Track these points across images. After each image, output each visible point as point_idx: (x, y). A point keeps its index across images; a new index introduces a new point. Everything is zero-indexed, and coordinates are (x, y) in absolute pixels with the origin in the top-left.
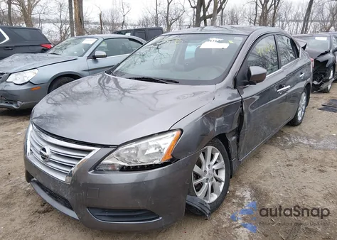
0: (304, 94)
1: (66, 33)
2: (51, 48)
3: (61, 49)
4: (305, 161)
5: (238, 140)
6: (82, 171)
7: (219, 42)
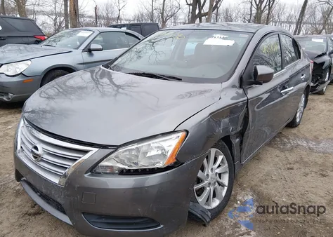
0: (303, 95)
1: (60, 25)
2: (45, 39)
3: (54, 41)
4: (306, 164)
5: (241, 142)
6: (78, 173)
7: (224, 38)
